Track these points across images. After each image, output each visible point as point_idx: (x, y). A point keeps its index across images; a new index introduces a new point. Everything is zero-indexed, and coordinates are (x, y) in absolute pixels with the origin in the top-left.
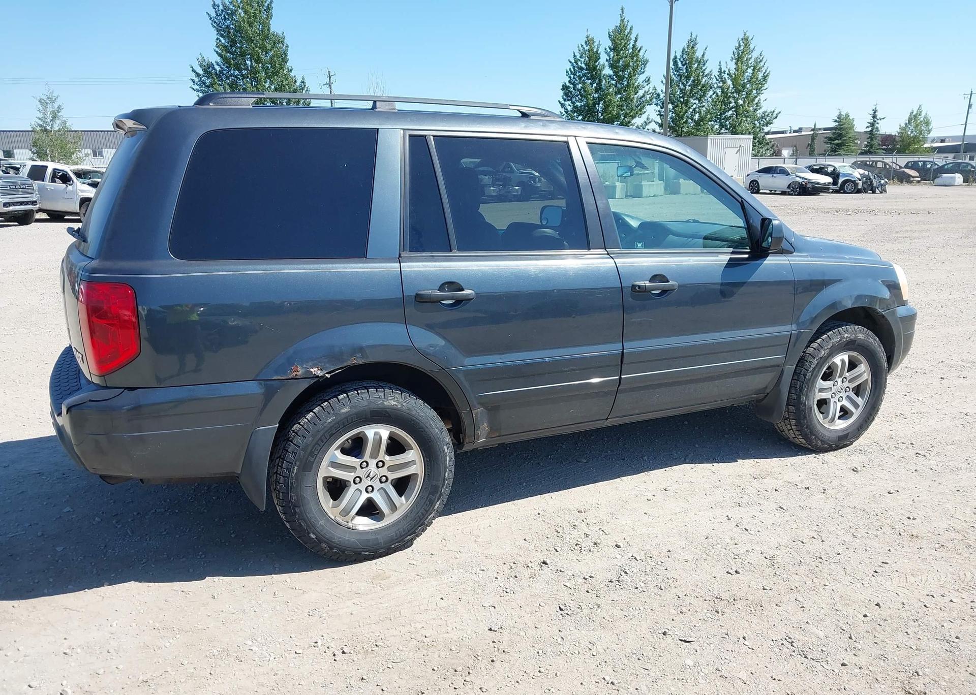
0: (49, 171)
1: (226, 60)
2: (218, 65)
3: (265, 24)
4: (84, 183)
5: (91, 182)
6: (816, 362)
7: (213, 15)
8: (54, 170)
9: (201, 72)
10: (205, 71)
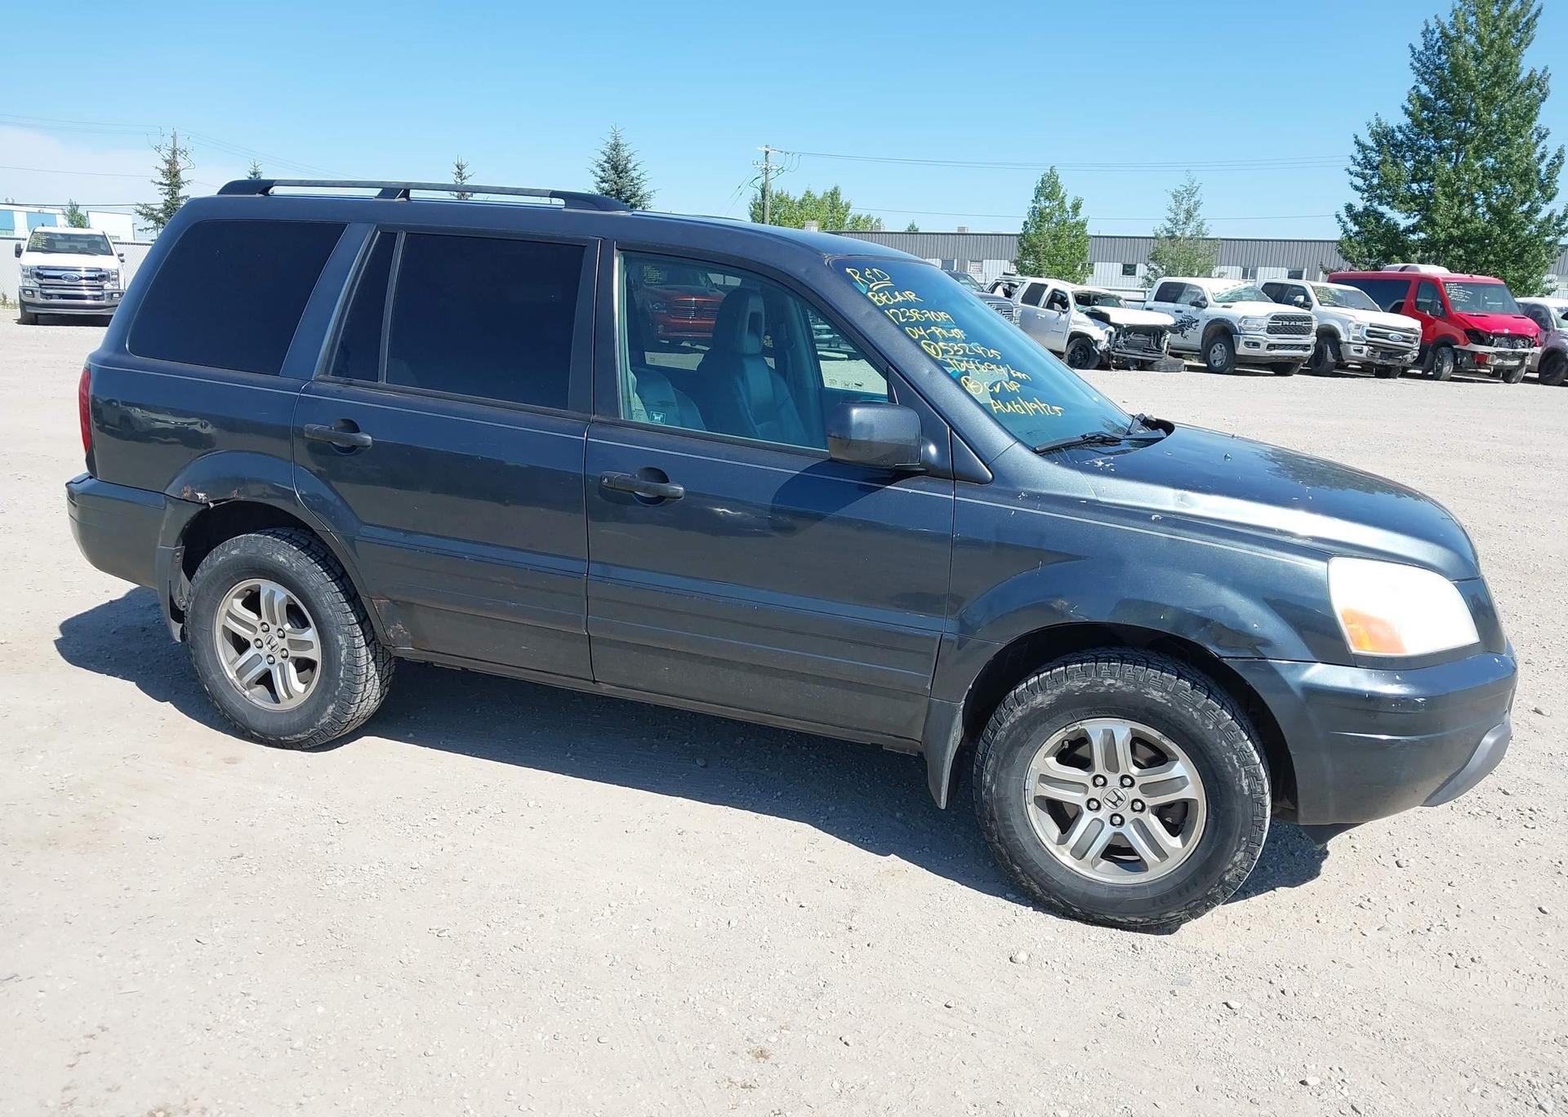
0: (1048, 292)
1: (1417, 123)
2: (1400, 132)
3: (1508, 57)
4: (1082, 312)
5: (1090, 311)
6: (1020, 714)
7: (1420, 47)
8: (1055, 290)
9: (1370, 143)
10: (1379, 144)
